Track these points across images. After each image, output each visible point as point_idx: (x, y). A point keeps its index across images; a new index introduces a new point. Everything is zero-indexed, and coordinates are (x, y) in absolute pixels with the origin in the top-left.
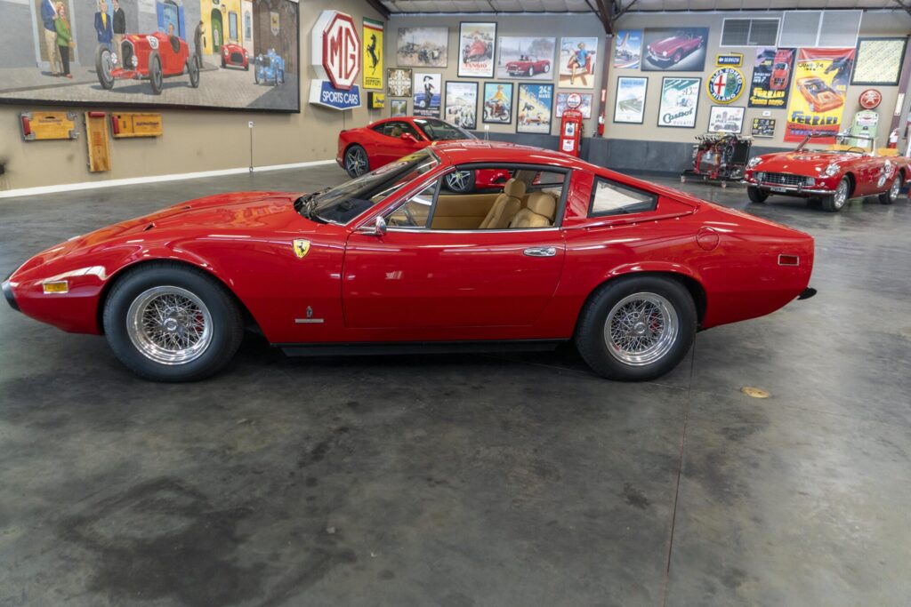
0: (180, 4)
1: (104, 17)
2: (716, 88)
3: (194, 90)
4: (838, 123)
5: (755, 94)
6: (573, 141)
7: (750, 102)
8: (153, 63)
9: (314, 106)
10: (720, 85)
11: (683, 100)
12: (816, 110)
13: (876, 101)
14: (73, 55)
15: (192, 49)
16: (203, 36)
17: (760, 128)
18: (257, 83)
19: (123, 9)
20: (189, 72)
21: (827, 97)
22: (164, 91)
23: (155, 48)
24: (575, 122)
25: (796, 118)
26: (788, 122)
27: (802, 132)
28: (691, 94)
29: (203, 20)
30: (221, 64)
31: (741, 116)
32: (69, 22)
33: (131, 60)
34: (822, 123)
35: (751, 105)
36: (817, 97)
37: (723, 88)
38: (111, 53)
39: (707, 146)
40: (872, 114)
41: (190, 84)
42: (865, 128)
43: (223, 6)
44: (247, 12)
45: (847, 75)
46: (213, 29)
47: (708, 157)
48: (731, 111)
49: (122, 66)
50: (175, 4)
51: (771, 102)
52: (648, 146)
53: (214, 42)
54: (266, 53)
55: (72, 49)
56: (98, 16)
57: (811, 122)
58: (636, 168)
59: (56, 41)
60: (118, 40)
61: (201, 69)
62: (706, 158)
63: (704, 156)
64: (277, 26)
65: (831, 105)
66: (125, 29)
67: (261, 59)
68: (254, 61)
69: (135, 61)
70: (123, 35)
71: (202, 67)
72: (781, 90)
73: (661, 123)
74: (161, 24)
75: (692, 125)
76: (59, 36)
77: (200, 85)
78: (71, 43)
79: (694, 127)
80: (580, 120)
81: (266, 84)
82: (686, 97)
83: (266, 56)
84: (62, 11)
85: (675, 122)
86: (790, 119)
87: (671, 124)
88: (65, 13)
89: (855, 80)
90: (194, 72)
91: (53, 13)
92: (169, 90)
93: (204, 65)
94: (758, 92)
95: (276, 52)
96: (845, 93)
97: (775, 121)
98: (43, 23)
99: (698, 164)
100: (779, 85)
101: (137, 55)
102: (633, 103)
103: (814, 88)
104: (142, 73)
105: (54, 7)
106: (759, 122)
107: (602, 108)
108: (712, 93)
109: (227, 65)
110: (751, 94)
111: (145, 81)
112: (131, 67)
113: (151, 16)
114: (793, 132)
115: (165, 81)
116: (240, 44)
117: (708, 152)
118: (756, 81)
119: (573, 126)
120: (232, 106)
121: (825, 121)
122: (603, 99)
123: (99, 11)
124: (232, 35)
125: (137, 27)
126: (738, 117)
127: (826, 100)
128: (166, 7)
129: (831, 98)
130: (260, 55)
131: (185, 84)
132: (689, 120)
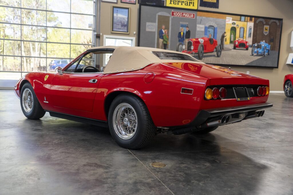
0: (216, 26)
1: (182, 33)
3: (218, 58)
8: (200, 48)
9: (289, 65)
14: (168, 47)
15: (219, 43)
16: (225, 38)
18: (252, 55)
19: (190, 30)
20: (216, 51)
22: (203, 58)
23: (202, 43)
29: (226, 31)
30: (233, 48)
32: (168, 36)
33: (191, 48)
38: (183, 45)
41: (216, 56)
43: (237, 25)
44: (250, 27)
46: (231, 34)
49: (187, 50)
50: (213, 26)
53: (231, 39)
54: (259, 42)
55: (168, 45)
56: (180, 33)
59: (163, 42)
60: (187, 41)
61: (222, 50)
64: (268, 31)
66: (190, 37)
67: (256, 45)
68: (251, 46)
69: (192, 48)
70: (189, 39)
71: (223, 49)
74: (206, 34)
76: (164, 40)
77: (221, 56)
78: (168, 43)
81: (258, 55)
83: (259, 44)
84: (166, 32)
88: (167, 33)
90: (219, 51)
91: (163, 33)
92: (206, 58)
93: (224, 48)
95: (266, 42)
98: (159, 37)
101: (193, 45)
104: (195, 52)
105: (164, 31)
109: (236, 48)
111: (196, 55)
112: (191, 50)
113: (202, 31)
115: (204, 55)
116: (245, 40)
120: (237, 64)
123: (180, 31)
124: (241, 36)
125: (195, 36)
128: (209, 28)
130: (256, 43)
131: (214, 56)
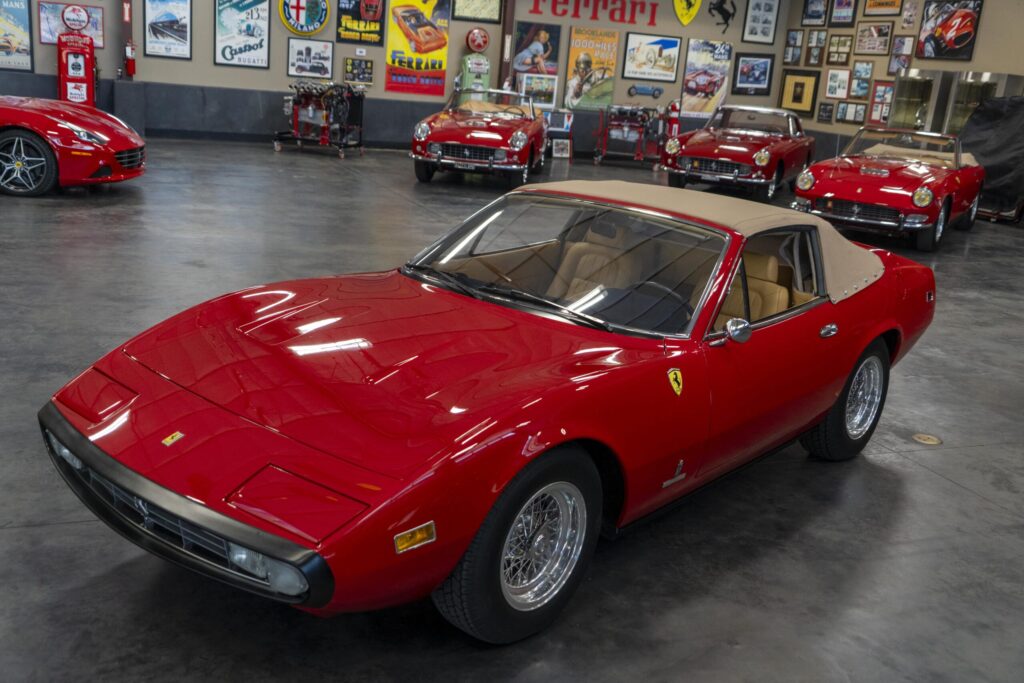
2: (293, 12)
4: (444, 67)
5: (343, 24)
6: (84, 86)
7: (338, 34)
10: (298, 8)
11: (249, 27)
12: (418, 50)
13: (485, 42)
17: (355, 71)
21: (428, 33)
24: (83, 53)
25: (397, 60)
26: (388, 65)
27: (405, 79)
28: (259, 17)
31: (329, 53)
34: (427, 67)
35: (340, 39)
36: (417, 33)
37: (303, 14)
39: (305, 98)
40: (483, 60)
42: (478, 76)
45: (447, 6)
47: (309, 114)
48: (317, 47)
51: (365, 37)
52: (204, 94)
57: (414, 65)
58: (189, 128)
62: (307, 116)
63: (302, 112)
65: (434, 45)
72: (375, 21)
73: (220, 59)
75: (265, 65)
79: (268, 68)
80: (89, 52)
82: (252, 23)
85: (240, 59)
86: (389, 61)
87: (235, 61)
89: (457, 14)
94: (347, 21)
96: (447, 29)
97: (372, 62)
99: (297, 124)
100: (371, 13)
102: (172, 27)
103: (413, 21)
106: (353, 64)
107: (123, 33)
108: (288, 19)
110: (339, 24)
114: (394, 78)
117: (310, 108)
118: (343, 6)
119: (81, 60)
121: (430, 65)
122: (127, 18)
126: (325, 55)
127: (428, 37)
129: (433, 35)
132: (259, 57)
